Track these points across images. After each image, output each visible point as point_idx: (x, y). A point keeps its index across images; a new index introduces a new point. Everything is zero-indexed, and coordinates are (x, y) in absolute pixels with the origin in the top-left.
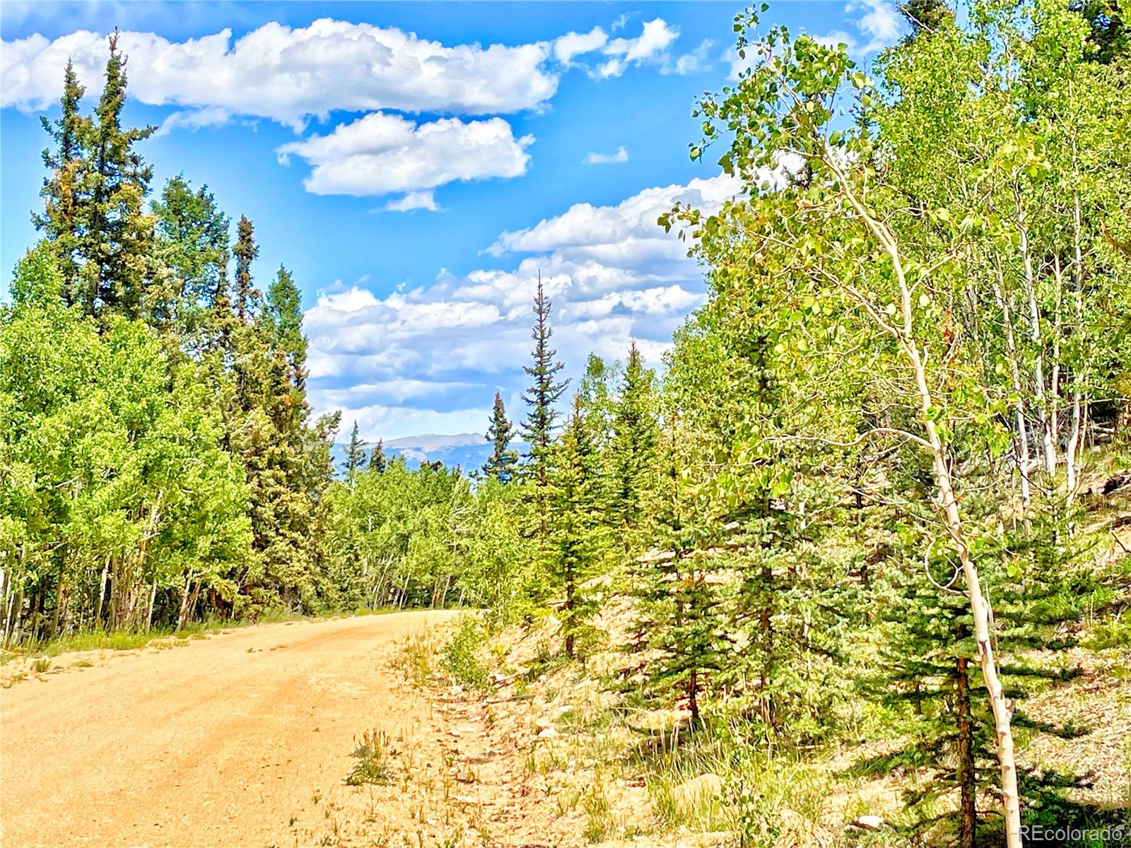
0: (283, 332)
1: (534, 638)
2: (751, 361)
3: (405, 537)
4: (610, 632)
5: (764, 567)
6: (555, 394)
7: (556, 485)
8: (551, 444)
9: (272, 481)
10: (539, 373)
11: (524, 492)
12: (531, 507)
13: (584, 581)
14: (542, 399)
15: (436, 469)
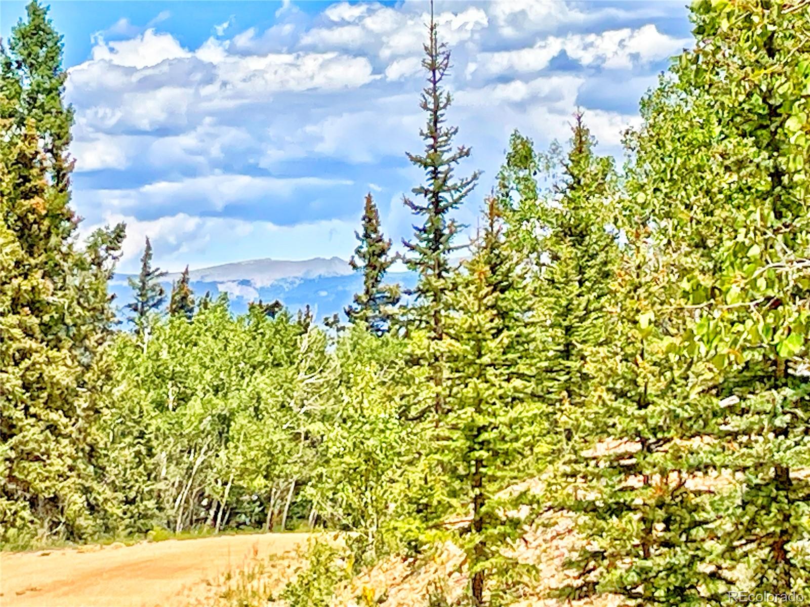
0: (35, 100)
1: (422, 576)
2: (757, 144)
3: (225, 420)
4: (540, 567)
5: (777, 467)
6: (456, 196)
7: (457, 338)
8: (451, 274)
9: (17, 333)
10: (432, 164)
11: (408, 350)
12: (421, 373)
13: (501, 489)
14: (436, 203)
15: (273, 314)
